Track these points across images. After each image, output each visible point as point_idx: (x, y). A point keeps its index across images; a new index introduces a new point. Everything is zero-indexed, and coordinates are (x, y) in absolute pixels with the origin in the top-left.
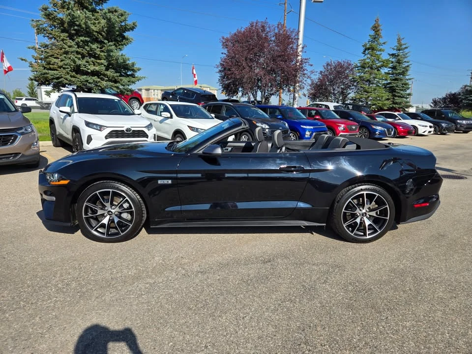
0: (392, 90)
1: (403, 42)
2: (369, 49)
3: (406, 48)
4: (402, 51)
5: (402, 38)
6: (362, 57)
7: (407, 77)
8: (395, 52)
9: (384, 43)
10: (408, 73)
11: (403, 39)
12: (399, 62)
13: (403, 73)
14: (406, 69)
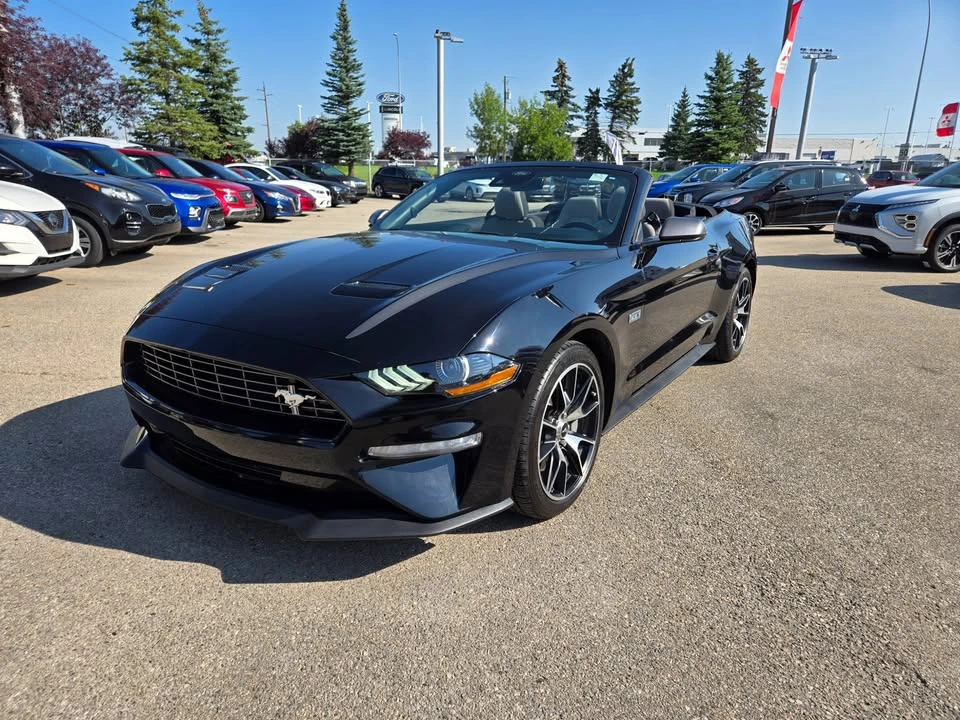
0: (215, 118)
1: (210, 17)
2: (146, 19)
3: (219, 31)
4: (214, 37)
5: (206, 7)
6: (135, 36)
7: (235, 94)
8: (198, 36)
9: (179, 13)
10: (235, 86)
11: (210, 10)
12: (214, 58)
13: (227, 86)
14: (231, 78)
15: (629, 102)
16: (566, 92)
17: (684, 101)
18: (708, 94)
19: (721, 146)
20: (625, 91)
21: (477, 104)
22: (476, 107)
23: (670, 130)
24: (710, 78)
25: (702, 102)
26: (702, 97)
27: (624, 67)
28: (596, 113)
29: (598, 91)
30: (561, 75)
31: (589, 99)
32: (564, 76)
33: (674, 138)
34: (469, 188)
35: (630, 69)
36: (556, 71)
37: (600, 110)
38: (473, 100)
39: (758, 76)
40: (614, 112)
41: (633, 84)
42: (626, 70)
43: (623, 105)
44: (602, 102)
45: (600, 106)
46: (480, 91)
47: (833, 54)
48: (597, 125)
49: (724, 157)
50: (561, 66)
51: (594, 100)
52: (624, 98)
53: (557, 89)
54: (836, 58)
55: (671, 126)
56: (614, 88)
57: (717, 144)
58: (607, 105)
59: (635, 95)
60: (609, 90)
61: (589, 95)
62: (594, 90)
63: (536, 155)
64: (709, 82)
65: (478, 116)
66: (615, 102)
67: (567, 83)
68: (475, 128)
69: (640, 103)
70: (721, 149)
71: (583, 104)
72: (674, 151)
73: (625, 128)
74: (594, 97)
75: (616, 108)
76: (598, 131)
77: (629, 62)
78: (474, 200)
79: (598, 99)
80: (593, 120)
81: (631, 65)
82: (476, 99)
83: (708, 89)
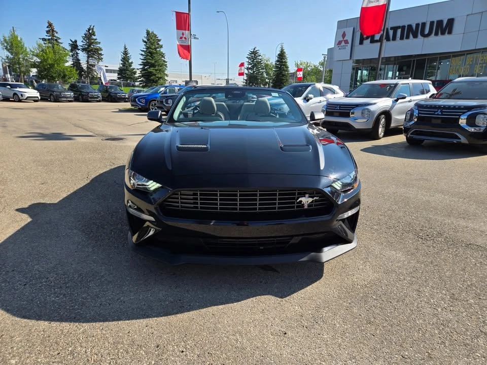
15: (95, 49)
16: (56, 40)
17: (126, 52)
18: (145, 50)
19: (157, 76)
20: (93, 43)
21: (7, 43)
22: (6, 44)
23: (121, 66)
24: (145, 42)
25: (143, 53)
26: (143, 51)
27: (89, 30)
28: (77, 54)
29: (76, 41)
30: (51, 30)
31: (71, 45)
32: (53, 31)
33: (124, 70)
34: (15, 94)
35: (93, 31)
36: (47, 27)
37: (79, 52)
38: (2, 40)
39: (159, 43)
40: (88, 54)
41: (96, 40)
42: (91, 32)
43: (92, 51)
44: (80, 48)
45: (79, 49)
46: (7, 35)
47: (196, 37)
48: (79, 60)
49: (159, 81)
50: (50, 25)
51: (74, 46)
52: (92, 46)
53: (50, 38)
54: (198, 39)
55: (121, 64)
56: (86, 41)
57: (155, 75)
58: (83, 50)
59: (98, 45)
60: (82, 41)
61: (71, 43)
62: (73, 41)
63: (54, 75)
64: (145, 44)
65: (8, 50)
66: (88, 48)
67: (56, 35)
68: (7, 57)
69: (102, 50)
70: (157, 77)
71: (69, 48)
72: (125, 77)
73: (96, 63)
74: (74, 44)
75: (89, 51)
76: (80, 63)
77: (92, 27)
78: (20, 101)
79: (77, 46)
80: (76, 57)
81: (93, 29)
82: (5, 40)
83: (145, 47)
